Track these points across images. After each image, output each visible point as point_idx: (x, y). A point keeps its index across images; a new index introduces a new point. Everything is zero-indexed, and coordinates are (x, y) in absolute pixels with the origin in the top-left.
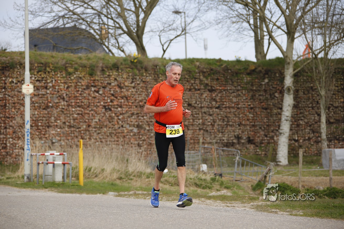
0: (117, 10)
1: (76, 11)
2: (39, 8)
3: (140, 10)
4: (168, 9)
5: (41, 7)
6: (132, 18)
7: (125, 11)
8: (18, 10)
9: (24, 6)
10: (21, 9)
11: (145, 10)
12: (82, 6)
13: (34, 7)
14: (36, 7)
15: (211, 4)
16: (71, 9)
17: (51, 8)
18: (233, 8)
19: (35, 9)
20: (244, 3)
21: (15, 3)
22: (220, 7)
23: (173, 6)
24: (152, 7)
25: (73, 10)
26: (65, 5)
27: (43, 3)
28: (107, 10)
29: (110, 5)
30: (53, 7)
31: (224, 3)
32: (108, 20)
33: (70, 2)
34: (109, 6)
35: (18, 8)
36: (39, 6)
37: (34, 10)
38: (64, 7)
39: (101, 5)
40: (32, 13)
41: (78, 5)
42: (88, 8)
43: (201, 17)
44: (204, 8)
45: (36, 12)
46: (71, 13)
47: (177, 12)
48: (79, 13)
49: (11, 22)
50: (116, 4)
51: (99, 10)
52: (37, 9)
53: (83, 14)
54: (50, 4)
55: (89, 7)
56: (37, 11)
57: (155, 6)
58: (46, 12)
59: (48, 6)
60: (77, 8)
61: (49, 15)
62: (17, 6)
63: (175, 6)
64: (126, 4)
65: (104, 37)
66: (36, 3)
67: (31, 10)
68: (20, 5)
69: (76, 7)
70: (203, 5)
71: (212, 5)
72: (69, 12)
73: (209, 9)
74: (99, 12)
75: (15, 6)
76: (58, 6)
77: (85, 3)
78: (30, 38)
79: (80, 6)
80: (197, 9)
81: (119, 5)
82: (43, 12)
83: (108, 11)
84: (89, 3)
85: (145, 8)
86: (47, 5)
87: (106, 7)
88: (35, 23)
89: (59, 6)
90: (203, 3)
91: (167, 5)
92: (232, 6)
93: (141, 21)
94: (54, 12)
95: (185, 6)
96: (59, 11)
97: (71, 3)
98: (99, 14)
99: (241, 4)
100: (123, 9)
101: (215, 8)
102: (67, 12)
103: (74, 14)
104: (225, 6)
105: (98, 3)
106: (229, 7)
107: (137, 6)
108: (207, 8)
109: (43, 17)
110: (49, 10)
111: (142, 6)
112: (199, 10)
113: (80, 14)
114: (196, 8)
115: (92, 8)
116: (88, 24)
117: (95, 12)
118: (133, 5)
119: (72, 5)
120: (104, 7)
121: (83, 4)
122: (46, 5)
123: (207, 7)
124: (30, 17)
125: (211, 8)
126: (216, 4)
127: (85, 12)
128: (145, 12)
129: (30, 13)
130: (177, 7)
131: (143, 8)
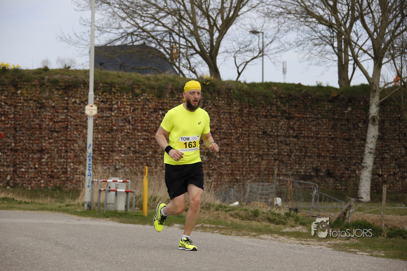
0: (189, 28)
1: (146, 27)
2: (107, 24)
3: (215, 28)
4: (245, 28)
5: (108, 23)
6: (205, 37)
7: (198, 29)
8: (84, 25)
9: (91, 21)
10: (87, 25)
11: (220, 28)
12: (153, 23)
13: (101, 23)
14: (103, 22)
15: (292, 24)
16: (141, 25)
17: (119, 24)
18: (316, 29)
19: (102, 24)
20: (328, 24)
21: (81, 17)
22: (301, 28)
23: (251, 25)
24: (228, 26)
25: (143, 27)
26: (134, 21)
27: (111, 19)
28: (179, 28)
29: (183, 23)
30: (121, 23)
31: (306, 24)
32: (179, 39)
33: (139, 18)
34: (181, 23)
35: (84, 23)
36: (106, 22)
37: (101, 26)
38: (133, 23)
39: (173, 23)
40: (99, 29)
41: (148, 21)
42: (158, 25)
43: (280, 38)
44: (284, 28)
45: (103, 28)
46: (140, 30)
47: (254, 32)
48: (149, 30)
49: (76, 38)
50: (189, 22)
51: (170, 28)
52: (104, 24)
53: (154, 31)
54: (118, 20)
55: (160, 24)
56: (104, 26)
57: (231, 25)
58: (114, 28)
59: (116, 22)
60: (147, 25)
61: (116, 32)
62: (84, 21)
63: (253, 25)
64: (200, 21)
65: (175, 56)
66: (103, 19)
67: (98, 25)
68: (87, 20)
69: (145, 23)
70: (284, 25)
71: (293, 26)
72: (138, 29)
73: (290, 29)
74: (171, 30)
75: (82, 21)
76: (126, 22)
77: (156, 20)
78: (95, 56)
79: (151, 23)
80: (277, 29)
81: (192, 23)
82: (111, 28)
83: (181, 28)
84: (160, 20)
85: (220, 27)
86: (115, 20)
87: (178, 25)
88: (102, 40)
89: (128, 22)
90: (284, 23)
91: (245, 24)
92: (315, 27)
93: (215, 40)
94: (122, 28)
95: (263, 26)
96: (128, 28)
97: (141, 19)
98: (170, 32)
99: (325, 25)
100: (197, 27)
101: (295, 28)
102: (136, 28)
103: (144, 31)
104: (307, 27)
105: (170, 20)
106: (312, 28)
107: (212, 24)
108: (287, 29)
109: (110, 34)
110: (117, 26)
111: (217, 24)
112: (279, 30)
113: (151, 31)
114: (275, 28)
115: (164, 25)
116: (157, 42)
117: (166, 29)
118: (207, 23)
119: (142, 21)
120: (176, 25)
121: (153, 20)
122: (113, 21)
123: (288, 27)
124: (97, 33)
125: (292, 29)
126: (297, 24)
127: (155, 29)
128: (219, 31)
129: (97, 28)
130: (254, 27)
131: (218, 26)
